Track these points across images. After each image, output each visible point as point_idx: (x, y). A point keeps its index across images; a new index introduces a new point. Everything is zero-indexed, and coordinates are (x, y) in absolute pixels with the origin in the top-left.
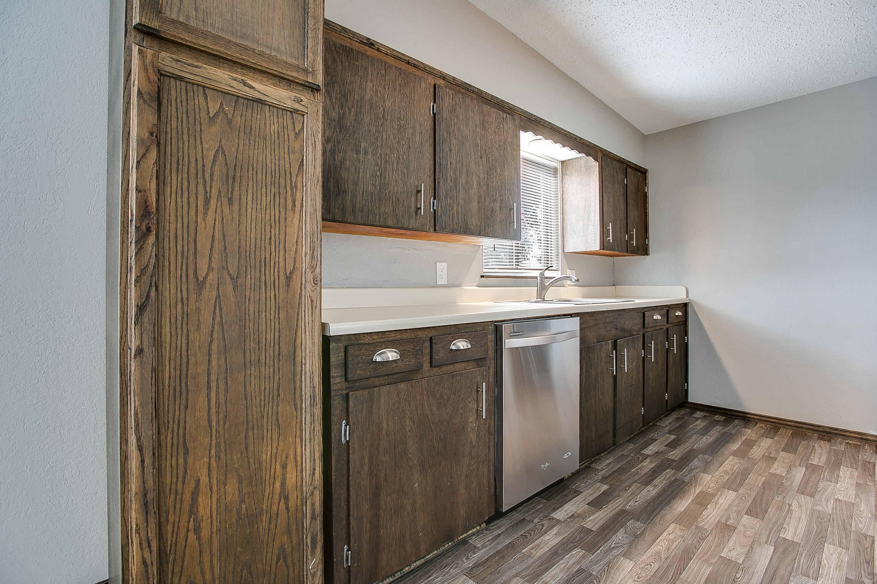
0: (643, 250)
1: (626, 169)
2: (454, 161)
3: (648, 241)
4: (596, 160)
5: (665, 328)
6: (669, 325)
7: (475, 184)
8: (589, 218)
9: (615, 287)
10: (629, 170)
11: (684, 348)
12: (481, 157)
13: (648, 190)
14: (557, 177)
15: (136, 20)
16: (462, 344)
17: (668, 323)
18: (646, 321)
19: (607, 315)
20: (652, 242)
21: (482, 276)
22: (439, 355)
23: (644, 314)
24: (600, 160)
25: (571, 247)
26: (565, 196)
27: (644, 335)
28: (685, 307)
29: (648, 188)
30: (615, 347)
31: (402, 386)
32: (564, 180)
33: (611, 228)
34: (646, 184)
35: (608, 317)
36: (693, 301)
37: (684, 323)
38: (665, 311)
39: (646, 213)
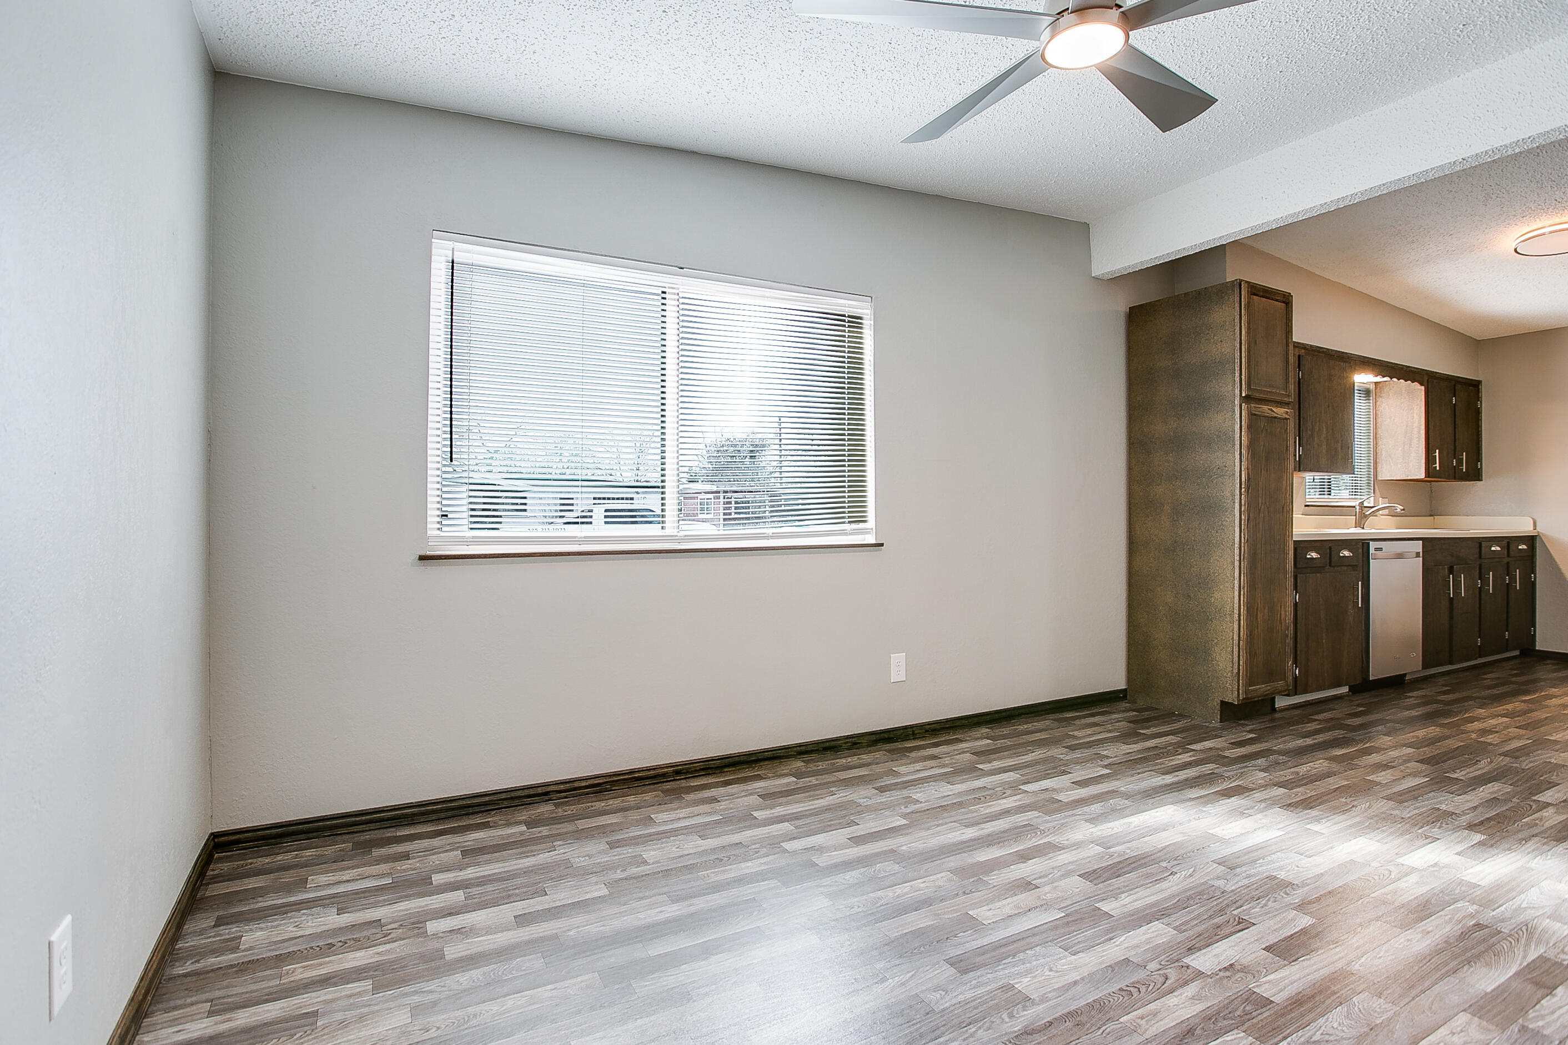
0: (1475, 475)
1: (1455, 386)
2: (1311, 414)
3: (1481, 465)
4: (1422, 385)
5: (1505, 561)
6: (1509, 559)
7: (1325, 430)
8: (1410, 444)
9: (1432, 518)
10: (1458, 387)
11: (1530, 587)
12: (1329, 407)
13: (1481, 405)
14: (1369, 400)
15: (1244, 395)
16: (1346, 553)
17: (1508, 556)
18: (1483, 552)
19: (1443, 541)
20: (1486, 464)
21: (1306, 506)
22: (1334, 559)
23: (1480, 544)
24: (1425, 383)
25: (1385, 474)
26: (1379, 420)
27: (1480, 565)
28: (1531, 540)
29: (1481, 402)
30: (1451, 571)
31: (1318, 575)
32: (1378, 403)
33: (1437, 454)
34: (1478, 397)
35: (1444, 544)
36: (1542, 534)
37: (1529, 558)
38: (1505, 543)
39: (1479, 431)
